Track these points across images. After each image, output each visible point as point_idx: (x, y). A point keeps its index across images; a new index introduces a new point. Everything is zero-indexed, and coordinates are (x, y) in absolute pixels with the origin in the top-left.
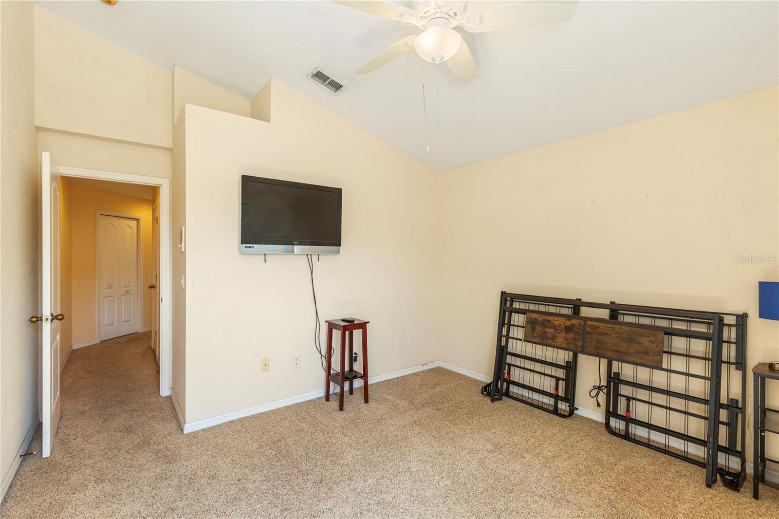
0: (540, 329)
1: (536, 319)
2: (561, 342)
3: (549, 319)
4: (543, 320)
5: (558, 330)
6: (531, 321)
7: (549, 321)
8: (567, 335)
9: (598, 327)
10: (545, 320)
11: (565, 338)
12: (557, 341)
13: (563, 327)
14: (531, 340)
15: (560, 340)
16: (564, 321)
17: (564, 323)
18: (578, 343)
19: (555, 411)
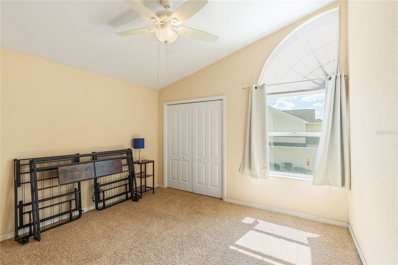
0: (70, 174)
1: (66, 170)
2: (84, 177)
3: (75, 167)
4: (71, 169)
5: (82, 171)
6: (63, 171)
7: (75, 168)
8: (87, 172)
9: (100, 163)
10: (72, 168)
11: (86, 174)
12: (82, 177)
13: (84, 169)
14: (66, 183)
15: (83, 176)
16: (84, 166)
17: (84, 167)
18: (92, 174)
19: (71, 219)
